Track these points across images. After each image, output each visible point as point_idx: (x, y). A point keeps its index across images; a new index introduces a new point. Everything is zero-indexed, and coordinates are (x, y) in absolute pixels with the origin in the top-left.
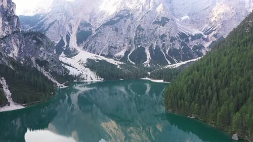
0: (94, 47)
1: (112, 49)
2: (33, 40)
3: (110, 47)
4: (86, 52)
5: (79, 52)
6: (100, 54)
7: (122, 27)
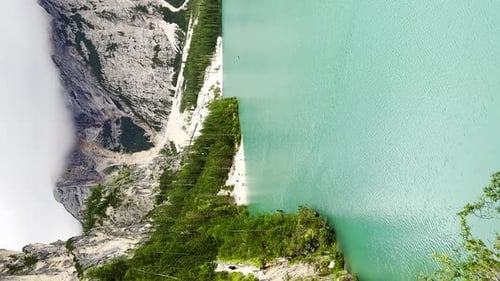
0: (155, 106)
1: (160, 56)
2: (105, 216)
3: (156, 62)
4: (169, 123)
5: (168, 140)
6: (173, 88)
7: (106, 33)
